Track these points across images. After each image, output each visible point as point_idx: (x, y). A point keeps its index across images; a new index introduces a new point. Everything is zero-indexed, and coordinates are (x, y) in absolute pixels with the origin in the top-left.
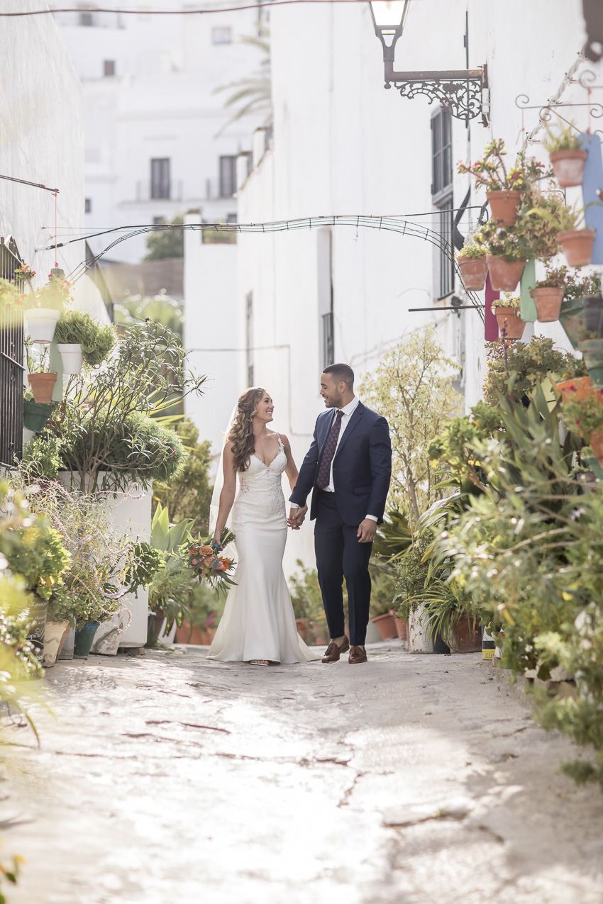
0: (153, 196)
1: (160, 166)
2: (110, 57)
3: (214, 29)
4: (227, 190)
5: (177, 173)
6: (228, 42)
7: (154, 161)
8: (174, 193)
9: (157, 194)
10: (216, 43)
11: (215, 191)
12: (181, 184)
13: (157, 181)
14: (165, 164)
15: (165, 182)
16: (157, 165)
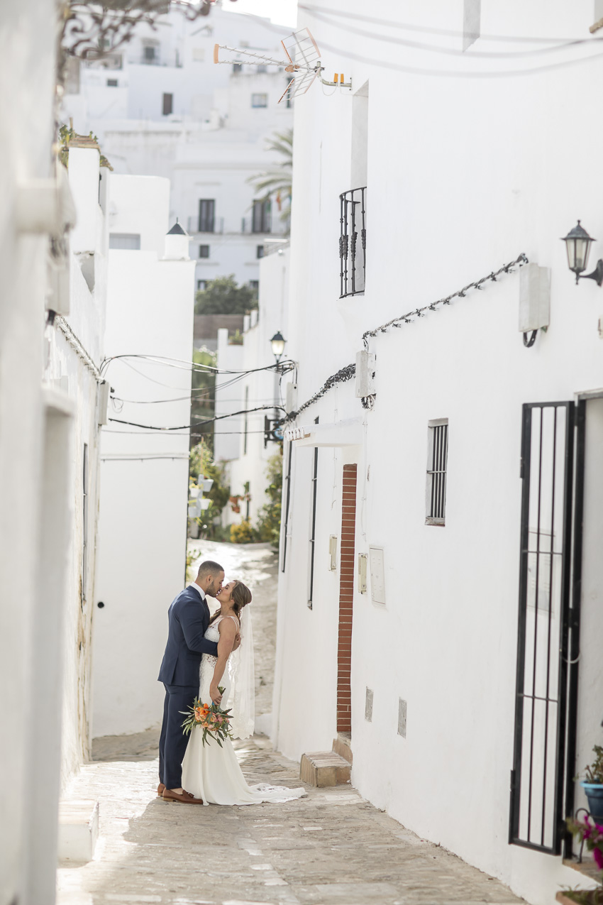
0: (200, 230)
1: (207, 206)
2: (168, 91)
3: (254, 95)
4: (258, 228)
5: (219, 212)
6: (265, 106)
7: (202, 201)
8: (217, 228)
9: (203, 228)
10: (254, 106)
11: (249, 227)
12: (222, 220)
13: (204, 216)
14: (211, 204)
15: (211, 218)
16: (204, 204)
